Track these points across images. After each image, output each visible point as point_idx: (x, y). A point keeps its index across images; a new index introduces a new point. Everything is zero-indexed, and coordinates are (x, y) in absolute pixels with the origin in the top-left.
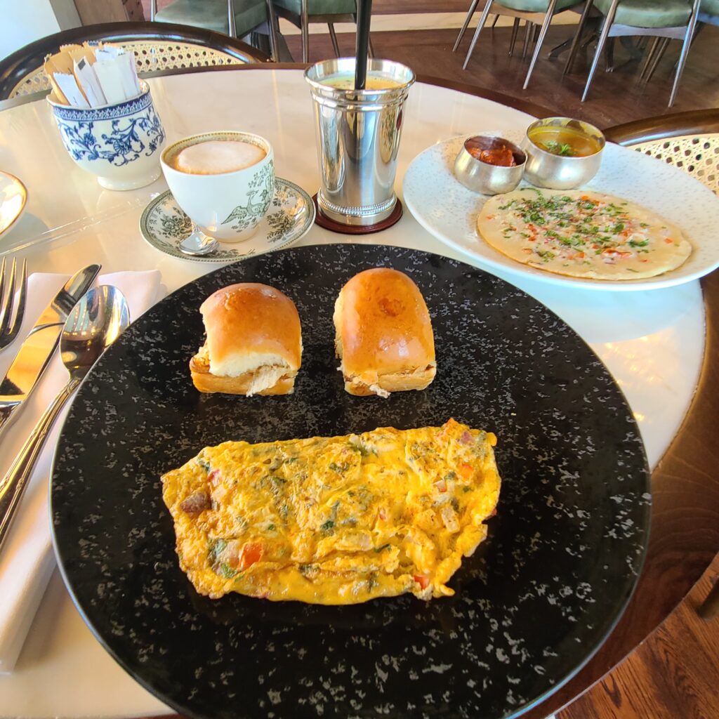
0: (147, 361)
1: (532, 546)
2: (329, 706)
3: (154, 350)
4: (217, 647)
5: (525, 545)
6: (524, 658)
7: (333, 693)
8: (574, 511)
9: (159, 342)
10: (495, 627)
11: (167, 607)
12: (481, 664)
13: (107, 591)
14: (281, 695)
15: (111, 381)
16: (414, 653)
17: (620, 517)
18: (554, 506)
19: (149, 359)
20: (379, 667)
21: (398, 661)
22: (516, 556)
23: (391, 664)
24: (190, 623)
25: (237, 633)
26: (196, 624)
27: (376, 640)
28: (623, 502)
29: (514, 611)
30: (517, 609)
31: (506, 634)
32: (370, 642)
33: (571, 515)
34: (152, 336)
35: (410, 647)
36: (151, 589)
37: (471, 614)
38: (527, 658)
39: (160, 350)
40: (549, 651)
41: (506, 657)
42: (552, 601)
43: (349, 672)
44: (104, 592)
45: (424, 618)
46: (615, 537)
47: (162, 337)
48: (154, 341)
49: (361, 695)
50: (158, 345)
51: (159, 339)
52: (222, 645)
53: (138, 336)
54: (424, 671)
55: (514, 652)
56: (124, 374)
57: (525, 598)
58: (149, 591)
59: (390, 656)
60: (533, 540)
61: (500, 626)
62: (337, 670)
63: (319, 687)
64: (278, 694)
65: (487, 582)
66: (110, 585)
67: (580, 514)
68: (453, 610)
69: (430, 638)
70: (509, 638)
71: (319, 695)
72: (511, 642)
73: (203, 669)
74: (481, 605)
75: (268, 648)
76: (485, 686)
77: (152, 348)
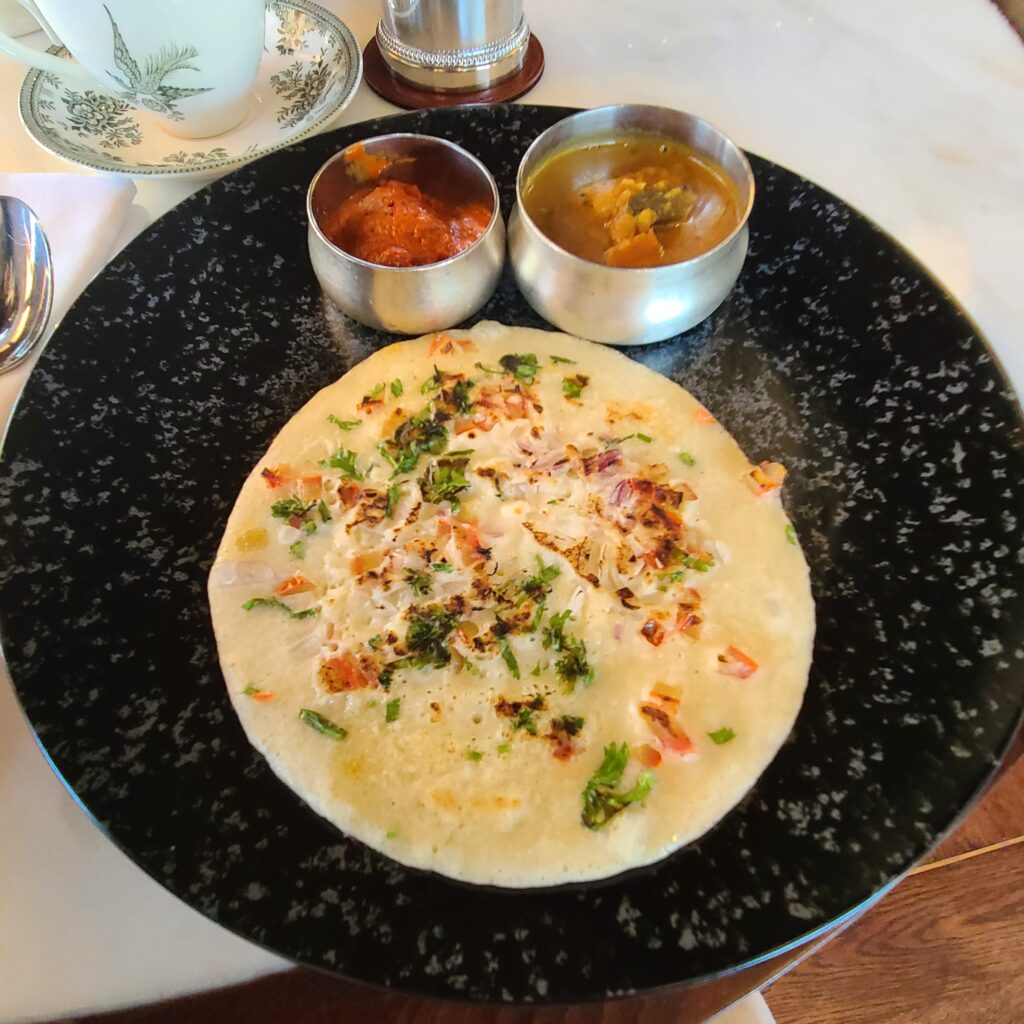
0: (202, 752)
1: (819, 312)
2: (1001, 582)
3: (178, 729)
4: (913, 721)
5: (816, 319)
6: (966, 368)
7: (984, 576)
8: (793, 253)
9: (161, 708)
10: (917, 385)
11: (838, 797)
12: (961, 411)
13: (803, 900)
14: (989, 639)
15: (236, 849)
16: (931, 477)
17: (820, 213)
18: (776, 268)
19: (198, 746)
20: (948, 517)
21: (942, 496)
22: (827, 333)
23: (943, 503)
24: (866, 761)
25: (884, 692)
26: (869, 751)
27: (907, 515)
28: (802, 200)
29: (901, 359)
30: (899, 356)
31: (930, 376)
32: (908, 522)
33: (797, 257)
34: (136, 720)
35: (923, 479)
36: (800, 821)
37: (890, 403)
38: (966, 364)
39: (186, 714)
40: (965, 342)
41: (959, 384)
42: (902, 318)
43: (950, 554)
44: (806, 905)
45: (884, 454)
46: (844, 228)
47: (151, 698)
48: (153, 720)
49: (987, 544)
50: (168, 715)
51: (152, 707)
52: (908, 715)
53: (117, 752)
54: (960, 470)
55: (955, 374)
56: (225, 813)
57: (888, 344)
58: (804, 825)
59: (931, 504)
60: (813, 307)
61: (917, 379)
62: (947, 567)
63: (974, 592)
64: (986, 644)
65: (852, 374)
66: (790, 892)
67: (798, 247)
68: (880, 420)
69: (913, 455)
70: (935, 375)
71: (986, 592)
72: (942, 373)
73: (954, 745)
74: (881, 390)
75: (911, 650)
76: (990, 415)
77: (169, 731)
